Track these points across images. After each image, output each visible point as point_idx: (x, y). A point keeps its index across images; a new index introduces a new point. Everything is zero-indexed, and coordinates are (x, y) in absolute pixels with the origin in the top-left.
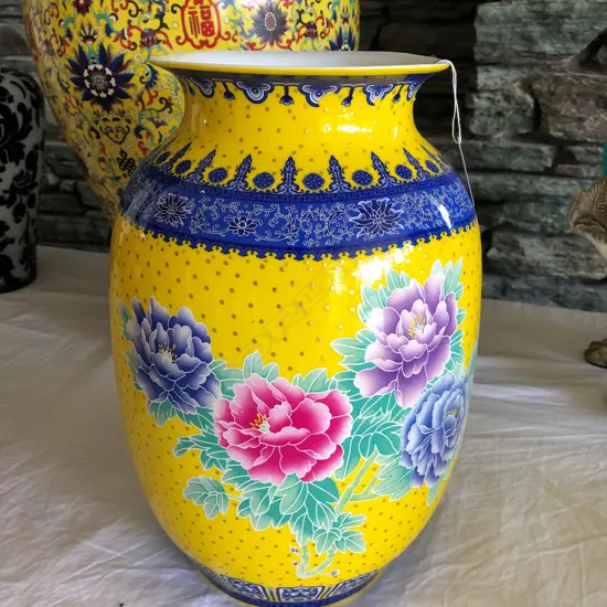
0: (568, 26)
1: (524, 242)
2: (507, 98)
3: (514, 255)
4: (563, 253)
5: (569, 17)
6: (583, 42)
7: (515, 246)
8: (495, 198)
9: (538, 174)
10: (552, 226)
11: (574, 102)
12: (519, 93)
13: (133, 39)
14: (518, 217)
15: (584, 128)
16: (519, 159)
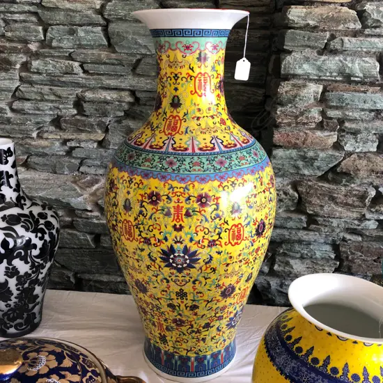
0: (316, 164)
1: (292, 262)
2: (285, 193)
3: (287, 269)
4: (311, 266)
5: (317, 159)
6: (323, 171)
7: (287, 264)
8: (278, 240)
9: (299, 229)
10: (307, 255)
11: (319, 198)
12: (291, 191)
13: (203, 244)
14: (290, 250)
15: (323, 210)
16: (291, 223)
